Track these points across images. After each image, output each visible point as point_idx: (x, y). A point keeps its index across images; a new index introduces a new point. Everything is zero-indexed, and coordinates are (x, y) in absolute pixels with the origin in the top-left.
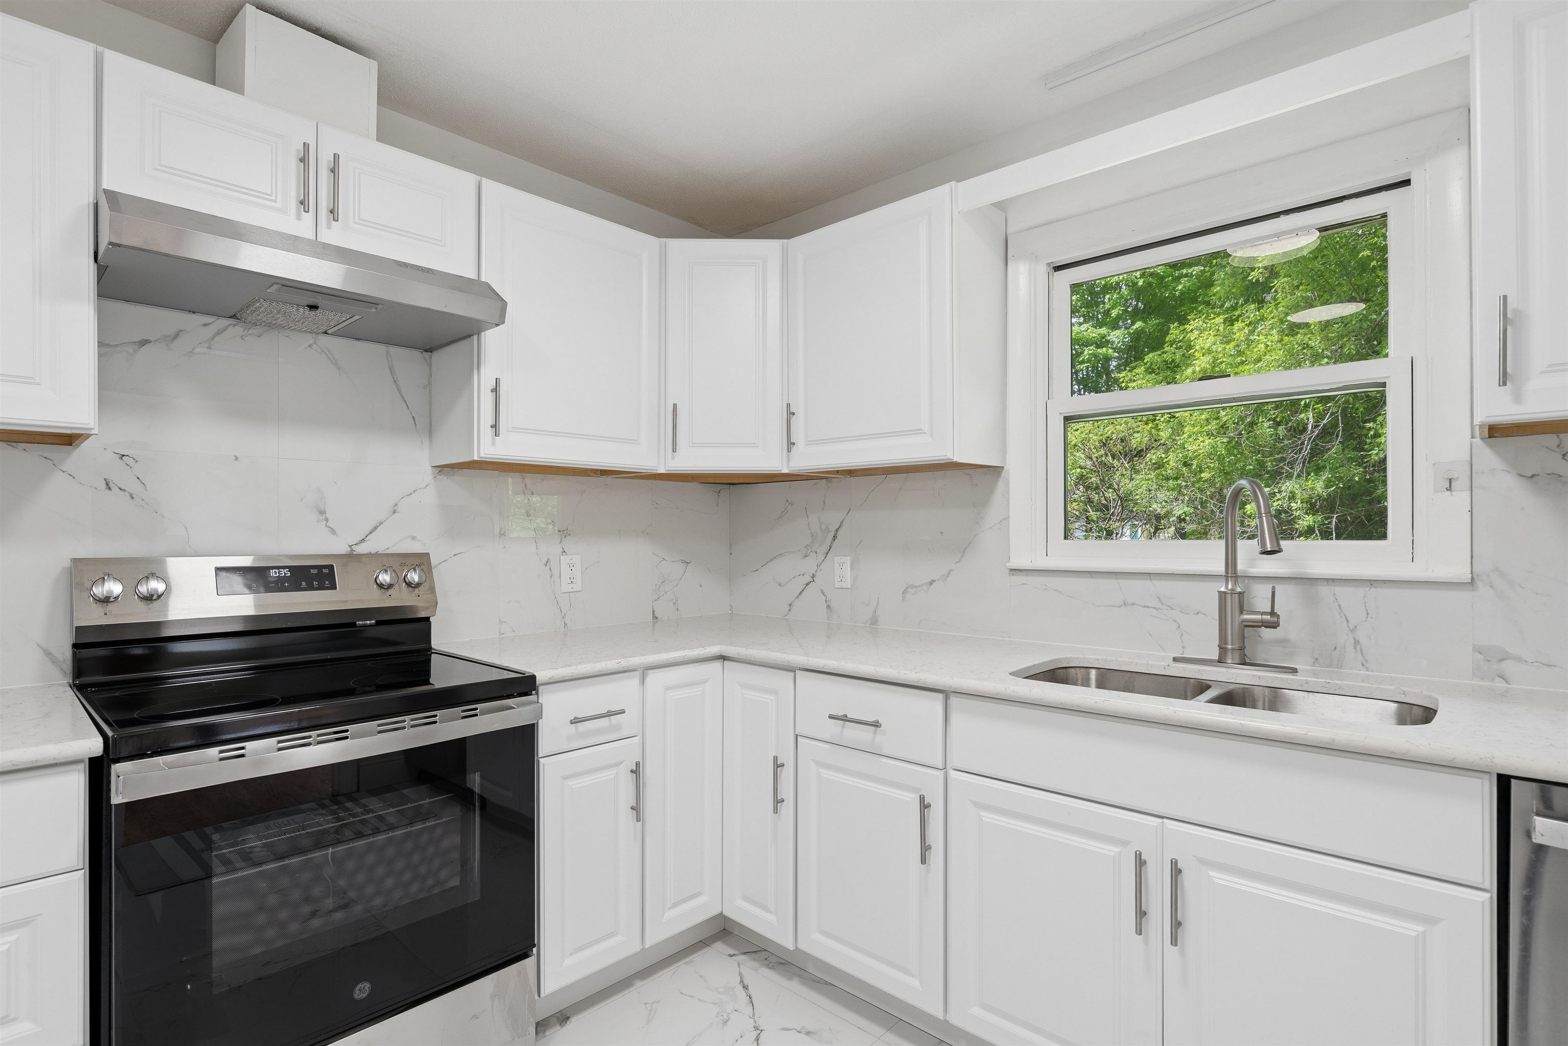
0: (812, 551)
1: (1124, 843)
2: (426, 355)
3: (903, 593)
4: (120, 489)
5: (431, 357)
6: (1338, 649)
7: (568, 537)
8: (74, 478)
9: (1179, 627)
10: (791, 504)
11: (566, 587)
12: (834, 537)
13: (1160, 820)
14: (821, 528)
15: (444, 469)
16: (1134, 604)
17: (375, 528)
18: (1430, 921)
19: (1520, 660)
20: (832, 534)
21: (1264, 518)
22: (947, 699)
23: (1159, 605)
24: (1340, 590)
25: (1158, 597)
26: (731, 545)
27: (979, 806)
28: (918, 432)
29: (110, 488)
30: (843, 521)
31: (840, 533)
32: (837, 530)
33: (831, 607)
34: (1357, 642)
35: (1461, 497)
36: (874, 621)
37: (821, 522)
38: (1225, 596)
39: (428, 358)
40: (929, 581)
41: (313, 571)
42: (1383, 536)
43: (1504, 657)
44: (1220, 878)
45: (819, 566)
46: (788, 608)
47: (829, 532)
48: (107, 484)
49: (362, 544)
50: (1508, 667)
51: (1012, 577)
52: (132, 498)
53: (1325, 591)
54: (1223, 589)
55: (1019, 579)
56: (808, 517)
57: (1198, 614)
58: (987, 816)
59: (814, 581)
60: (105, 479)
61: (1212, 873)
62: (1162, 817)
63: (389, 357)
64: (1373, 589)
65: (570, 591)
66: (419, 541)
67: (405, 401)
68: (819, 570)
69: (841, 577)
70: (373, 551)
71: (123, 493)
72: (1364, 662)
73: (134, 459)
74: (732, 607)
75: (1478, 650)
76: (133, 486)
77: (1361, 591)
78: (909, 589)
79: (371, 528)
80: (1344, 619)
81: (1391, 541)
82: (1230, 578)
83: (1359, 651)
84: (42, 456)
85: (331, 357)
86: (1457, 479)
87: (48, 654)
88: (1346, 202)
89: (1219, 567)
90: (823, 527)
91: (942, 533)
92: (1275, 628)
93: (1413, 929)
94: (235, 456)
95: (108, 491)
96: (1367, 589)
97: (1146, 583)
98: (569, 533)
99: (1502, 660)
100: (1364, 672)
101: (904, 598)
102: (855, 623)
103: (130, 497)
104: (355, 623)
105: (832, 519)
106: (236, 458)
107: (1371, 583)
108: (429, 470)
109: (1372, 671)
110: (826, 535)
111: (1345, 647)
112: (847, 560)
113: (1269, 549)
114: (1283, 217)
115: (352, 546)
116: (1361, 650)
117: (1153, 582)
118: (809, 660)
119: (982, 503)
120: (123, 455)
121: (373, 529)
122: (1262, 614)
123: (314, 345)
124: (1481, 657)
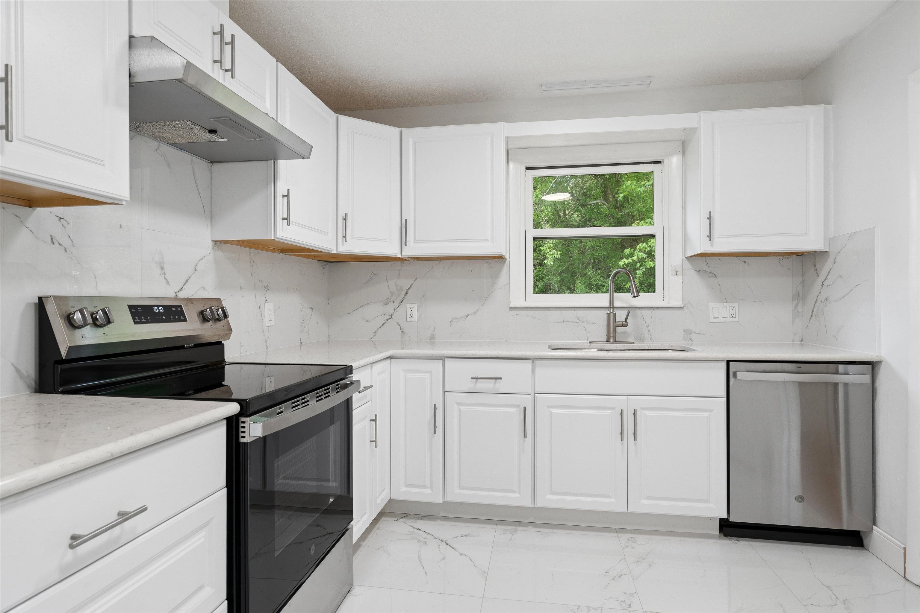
0: (390, 301)
1: (613, 408)
2: (210, 165)
3: (450, 322)
4: (59, 244)
5: (211, 166)
6: (643, 334)
7: (268, 291)
8: (33, 233)
9: (586, 330)
10: (376, 275)
11: (268, 324)
12: (406, 293)
13: (627, 397)
14: (397, 288)
15: (218, 244)
16: (567, 321)
17: (187, 281)
18: (711, 410)
19: (696, 333)
20: (405, 292)
21: (633, 284)
22: (533, 362)
23: (578, 321)
24: (644, 312)
25: (577, 318)
26: (329, 299)
27: (550, 407)
28: (486, 240)
29: (53, 243)
30: (412, 284)
31: (409, 291)
32: (408, 290)
33: (404, 332)
34: (649, 331)
35: (680, 277)
36: (433, 337)
37: (397, 285)
38: (610, 315)
39: (210, 167)
40: (466, 315)
41: (174, 309)
42: (654, 292)
43: (691, 332)
44: (648, 413)
45: (396, 309)
46: (373, 334)
47: (402, 290)
48: (52, 239)
49: (181, 292)
50: (693, 336)
51: (511, 311)
52: (66, 251)
53: (638, 312)
54: (609, 312)
55: (514, 312)
56: (388, 282)
57: (593, 324)
58: (554, 411)
59: (392, 318)
60: (51, 236)
61: (645, 412)
62: (627, 396)
63: (192, 163)
64: (654, 311)
65: (269, 326)
66: (206, 290)
67: (200, 195)
68: (395, 312)
69: (411, 315)
70: (186, 297)
71: (60, 247)
72: (651, 338)
73: (67, 222)
74: (330, 336)
75: (685, 331)
76: (66, 242)
77: (650, 312)
78: (454, 320)
79: (185, 282)
80: (645, 323)
81: (657, 293)
82: (611, 308)
83: (650, 335)
84: (14, 214)
85: (166, 160)
86: (679, 271)
87: (17, 370)
88: (641, 165)
89: (607, 304)
90: (399, 288)
91: (473, 291)
92: (626, 327)
93: (706, 414)
94: (120, 225)
95: (52, 245)
96: (652, 311)
97: (573, 312)
98: (268, 289)
99: (691, 334)
100: (651, 342)
101: (451, 325)
102: (420, 339)
103: (64, 251)
104: (184, 346)
105: (405, 283)
106: (121, 227)
107: (653, 308)
108: (210, 244)
109: (653, 341)
110: (400, 292)
111: (645, 333)
112: (415, 306)
113: (636, 295)
114: (620, 166)
115: (177, 293)
116: (650, 334)
117: (576, 311)
118: (456, 352)
119: (496, 276)
120: (61, 218)
121: (186, 282)
122: (622, 321)
123: (158, 149)
124: (685, 333)
